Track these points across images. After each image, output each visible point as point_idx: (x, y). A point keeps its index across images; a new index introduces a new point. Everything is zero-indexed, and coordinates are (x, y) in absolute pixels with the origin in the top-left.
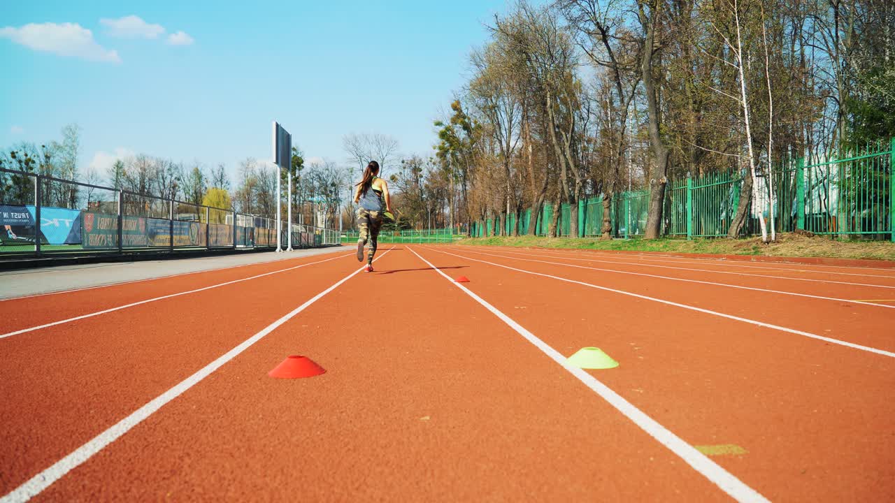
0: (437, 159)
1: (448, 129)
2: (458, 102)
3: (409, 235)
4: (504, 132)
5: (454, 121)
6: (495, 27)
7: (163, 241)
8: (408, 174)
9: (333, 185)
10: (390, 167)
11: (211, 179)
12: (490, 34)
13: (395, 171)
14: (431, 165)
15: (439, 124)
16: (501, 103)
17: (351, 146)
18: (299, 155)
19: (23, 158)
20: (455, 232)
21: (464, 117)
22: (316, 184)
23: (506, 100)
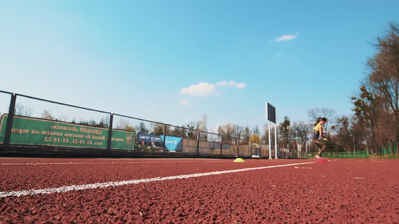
0: (356, 117)
1: (359, 101)
2: (364, 87)
3: (344, 154)
4: (393, 99)
5: (362, 96)
6: (378, 43)
7: (217, 152)
8: (341, 125)
9: (304, 132)
10: (331, 123)
11: (253, 131)
12: (375, 48)
13: (334, 124)
14: (353, 121)
15: (354, 98)
16: (390, 84)
17: (311, 115)
18: (288, 120)
19: (191, 127)
20: (370, 153)
21: (368, 94)
22: (296, 132)
23: (393, 83)
